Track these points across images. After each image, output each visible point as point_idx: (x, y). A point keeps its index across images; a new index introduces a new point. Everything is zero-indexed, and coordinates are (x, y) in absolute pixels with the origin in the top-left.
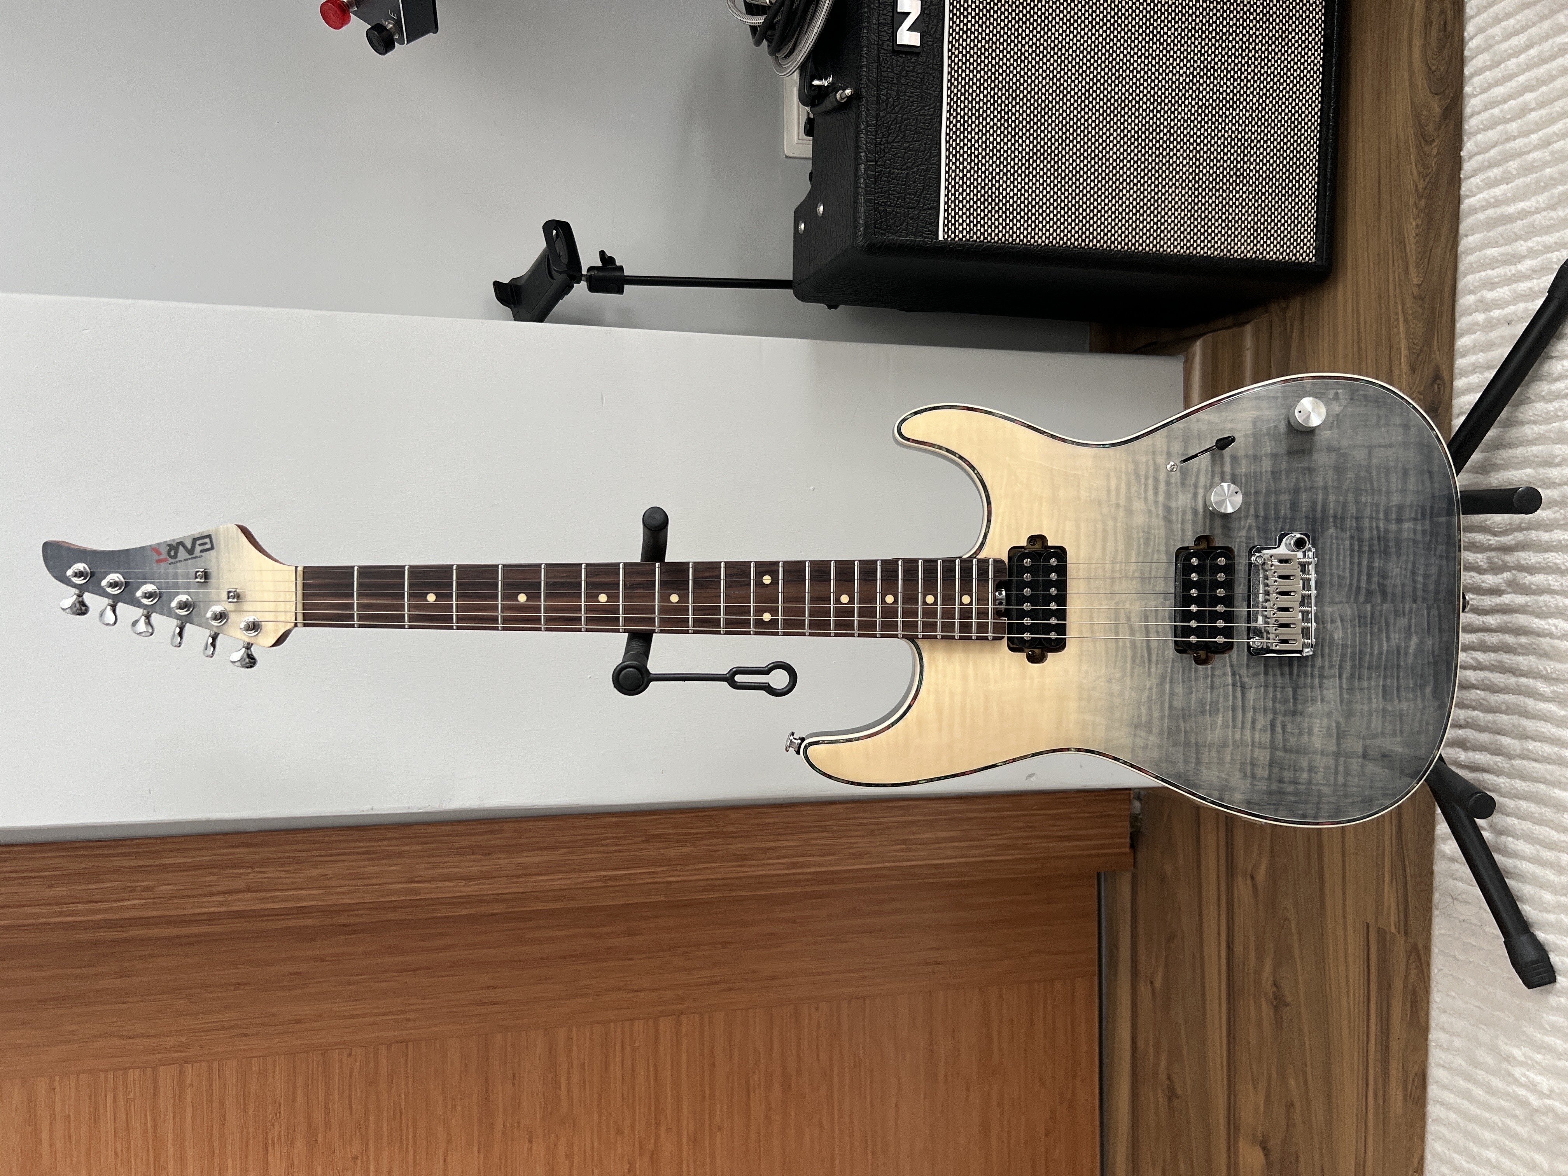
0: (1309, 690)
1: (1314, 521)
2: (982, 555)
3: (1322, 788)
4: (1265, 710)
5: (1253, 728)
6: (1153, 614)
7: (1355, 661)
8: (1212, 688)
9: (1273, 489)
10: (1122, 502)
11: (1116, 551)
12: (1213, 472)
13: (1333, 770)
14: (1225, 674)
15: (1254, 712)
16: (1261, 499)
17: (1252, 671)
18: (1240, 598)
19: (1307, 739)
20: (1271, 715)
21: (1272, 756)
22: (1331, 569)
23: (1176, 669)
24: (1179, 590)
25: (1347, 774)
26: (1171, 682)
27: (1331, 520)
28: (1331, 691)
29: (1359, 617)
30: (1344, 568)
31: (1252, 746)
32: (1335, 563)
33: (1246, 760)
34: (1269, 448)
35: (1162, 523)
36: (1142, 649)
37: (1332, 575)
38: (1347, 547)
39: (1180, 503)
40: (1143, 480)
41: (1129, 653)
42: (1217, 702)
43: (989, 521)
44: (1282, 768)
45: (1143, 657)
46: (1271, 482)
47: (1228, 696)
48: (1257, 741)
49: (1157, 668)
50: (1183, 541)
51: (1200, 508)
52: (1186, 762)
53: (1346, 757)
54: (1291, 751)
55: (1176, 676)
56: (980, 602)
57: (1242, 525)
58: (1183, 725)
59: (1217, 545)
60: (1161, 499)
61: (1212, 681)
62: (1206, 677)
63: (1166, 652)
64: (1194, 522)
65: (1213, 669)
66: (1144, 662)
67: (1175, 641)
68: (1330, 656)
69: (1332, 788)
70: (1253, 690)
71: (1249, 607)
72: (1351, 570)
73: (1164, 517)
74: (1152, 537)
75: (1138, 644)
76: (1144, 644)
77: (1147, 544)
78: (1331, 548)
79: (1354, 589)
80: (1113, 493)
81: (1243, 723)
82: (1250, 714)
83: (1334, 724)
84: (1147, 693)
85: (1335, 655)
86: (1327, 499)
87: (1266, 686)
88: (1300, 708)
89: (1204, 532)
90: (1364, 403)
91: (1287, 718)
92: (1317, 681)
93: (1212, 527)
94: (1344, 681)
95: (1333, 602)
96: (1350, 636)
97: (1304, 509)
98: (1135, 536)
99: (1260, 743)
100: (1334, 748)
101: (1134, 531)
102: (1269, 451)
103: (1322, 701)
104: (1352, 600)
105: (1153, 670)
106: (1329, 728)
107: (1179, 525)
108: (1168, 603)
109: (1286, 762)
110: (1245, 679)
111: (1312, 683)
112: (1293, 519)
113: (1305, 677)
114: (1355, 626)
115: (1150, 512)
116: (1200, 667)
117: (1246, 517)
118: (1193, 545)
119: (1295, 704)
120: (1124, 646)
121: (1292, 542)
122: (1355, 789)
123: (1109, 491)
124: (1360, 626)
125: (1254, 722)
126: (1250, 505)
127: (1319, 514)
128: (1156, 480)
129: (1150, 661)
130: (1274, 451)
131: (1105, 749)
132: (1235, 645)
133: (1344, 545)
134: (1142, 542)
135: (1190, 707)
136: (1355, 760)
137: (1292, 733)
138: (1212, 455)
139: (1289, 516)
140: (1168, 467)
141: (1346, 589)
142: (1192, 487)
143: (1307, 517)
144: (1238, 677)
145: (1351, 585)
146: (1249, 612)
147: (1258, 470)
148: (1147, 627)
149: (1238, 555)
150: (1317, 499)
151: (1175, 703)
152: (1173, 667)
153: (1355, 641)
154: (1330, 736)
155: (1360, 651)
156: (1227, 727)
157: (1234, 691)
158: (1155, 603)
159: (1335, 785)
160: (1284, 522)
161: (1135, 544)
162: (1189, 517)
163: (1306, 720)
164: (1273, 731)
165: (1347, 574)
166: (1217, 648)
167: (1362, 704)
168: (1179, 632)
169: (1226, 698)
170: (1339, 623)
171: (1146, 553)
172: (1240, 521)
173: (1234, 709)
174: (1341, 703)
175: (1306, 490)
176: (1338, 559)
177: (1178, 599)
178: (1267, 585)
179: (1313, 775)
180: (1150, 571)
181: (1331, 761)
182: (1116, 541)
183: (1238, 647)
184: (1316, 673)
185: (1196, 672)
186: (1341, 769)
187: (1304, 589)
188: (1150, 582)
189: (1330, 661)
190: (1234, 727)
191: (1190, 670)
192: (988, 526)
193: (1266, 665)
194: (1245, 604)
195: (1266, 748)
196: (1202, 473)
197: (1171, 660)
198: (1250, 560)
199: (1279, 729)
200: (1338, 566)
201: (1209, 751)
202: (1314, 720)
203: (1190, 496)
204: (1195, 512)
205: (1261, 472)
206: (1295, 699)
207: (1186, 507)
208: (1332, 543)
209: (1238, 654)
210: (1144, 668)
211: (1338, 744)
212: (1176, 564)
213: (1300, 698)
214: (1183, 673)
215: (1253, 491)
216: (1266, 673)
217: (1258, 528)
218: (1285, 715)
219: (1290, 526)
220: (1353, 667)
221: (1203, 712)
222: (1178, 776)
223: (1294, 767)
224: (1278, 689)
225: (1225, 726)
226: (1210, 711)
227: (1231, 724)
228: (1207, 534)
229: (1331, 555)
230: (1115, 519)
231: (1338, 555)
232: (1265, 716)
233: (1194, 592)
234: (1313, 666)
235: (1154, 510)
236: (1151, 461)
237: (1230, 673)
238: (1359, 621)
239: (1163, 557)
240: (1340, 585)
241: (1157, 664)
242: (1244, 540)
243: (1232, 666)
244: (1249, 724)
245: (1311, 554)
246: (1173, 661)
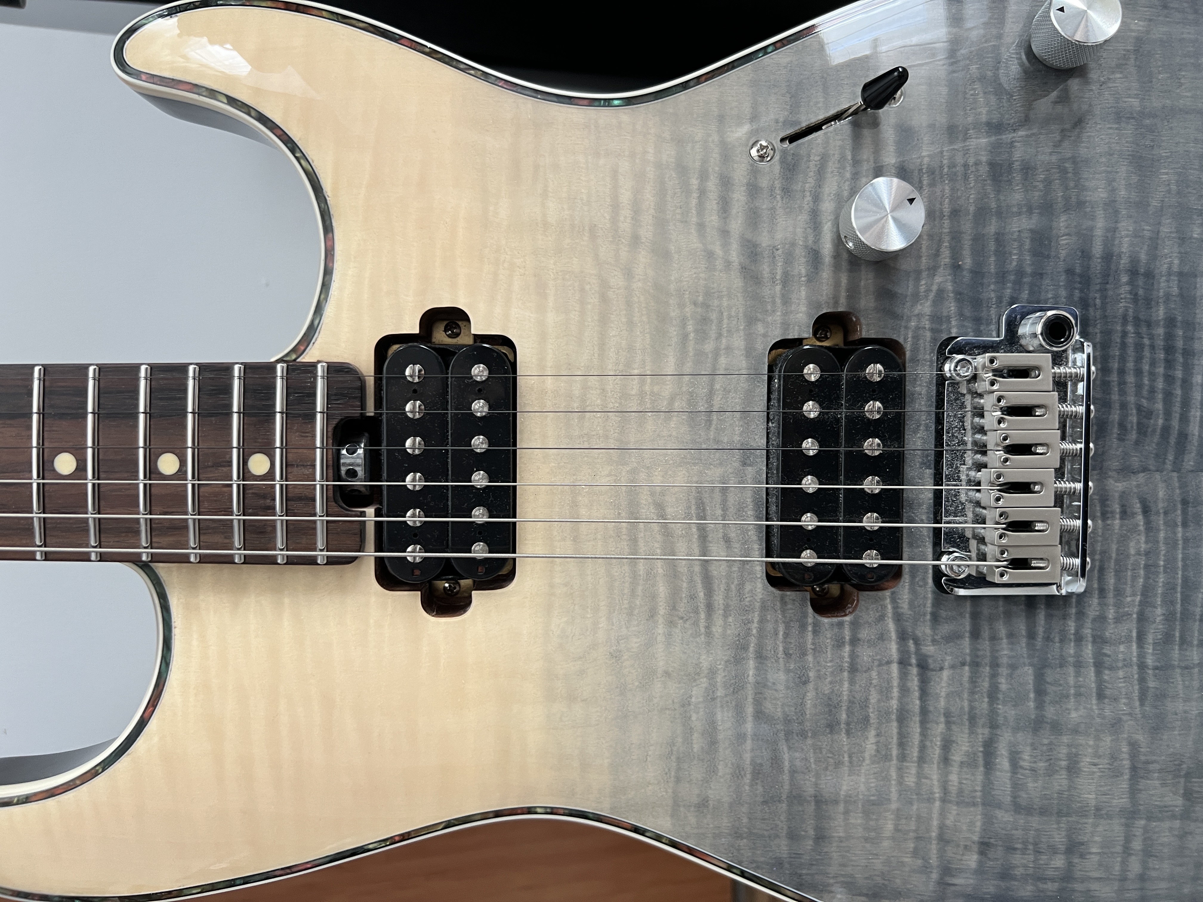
0: (1071, 670)
1: (1086, 280)
2: (307, 358)
3: (1094, 886)
4: (973, 719)
5: (946, 760)
6: (717, 496)
7: (1173, 603)
8: (853, 669)
9: (993, 205)
10: (647, 232)
11: (631, 349)
12: (856, 162)
13: (1119, 849)
14: (882, 637)
15: (948, 723)
16: (967, 226)
17: (945, 629)
18: (919, 460)
19: (1065, 782)
20: (986, 731)
21: (988, 820)
22: (1122, 392)
23: (770, 626)
24: (775, 441)
25: (1148, 853)
26: (760, 657)
27: (1124, 279)
28: (1121, 674)
29: (1185, 502)
30: (1152, 391)
31: (944, 800)
32: (1131, 379)
33: (928, 831)
34: (984, 111)
35: (738, 282)
36: (691, 581)
37: (1124, 406)
38: (1160, 343)
39: (779, 236)
40: (695, 182)
41: (662, 590)
42: (865, 704)
43: (328, 272)
44: (1010, 849)
45: (693, 597)
46: (989, 189)
47: (889, 689)
48: (953, 789)
49: (725, 626)
50: (786, 325)
51: (827, 248)
52: (793, 836)
53: (1149, 819)
54: (1029, 810)
55: (769, 643)
56: (295, 470)
57: (922, 288)
58: (786, 757)
59: (864, 335)
60: (736, 225)
61: (853, 656)
62: (839, 644)
63: (748, 587)
64: (812, 277)
65: (855, 625)
66: (696, 612)
67: (767, 563)
68: (1119, 593)
69: (1116, 885)
70: (946, 674)
71: (938, 480)
72: (1168, 396)
73: (744, 269)
74: (714, 316)
75: (683, 568)
76: (697, 569)
77: (702, 335)
78: (1124, 346)
79: (1173, 440)
80: (626, 213)
81: (923, 748)
82: (939, 729)
83: (1125, 749)
84: (704, 682)
85: (1129, 591)
86: (1115, 230)
87: (975, 665)
88: (1050, 712)
89: (836, 303)
90: (1191, 17)
91: (1020, 736)
92: (1088, 650)
93: (853, 292)
94: (1150, 649)
95: (1126, 471)
96: (1163, 548)
97: (1063, 253)
98: (674, 313)
99: (960, 792)
100: (1121, 801)
101: (673, 301)
102: (984, 118)
103: (1101, 696)
104: (1169, 466)
105: (717, 629)
106: (1113, 757)
107: (778, 288)
108: (750, 471)
109: (1018, 833)
110: (929, 649)
111: (1078, 655)
112: (1039, 275)
113: (1061, 641)
114: (1176, 525)
115: (710, 255)
116: (826, 621)
117: (933, 270)
118: (807, 333)
119: (1040, 705)
120: (650, 575)
121: (1039, 329)
122: (1163, 885)
123: (615, 207)
124: (1185, 525)
125: (947, 745)
126: (940, 242)
127: (1097, 265)
128: (726, 182)
129: (710, 607)
130: (995, 117)
131: (613, 809)
132: (906, 571)
133: (1152, 337)
134: (690, 328)
135: (803, 714)
136: (1167, 824)
137: (1033, 770)
138: (856, 125)
139: (1029, 270)
140: (754, 152)
141: (1156, 438)
142: (808, 198)
143: (1070, 272)
144: (911, 644)
145: (1166, 430)
146: (938, 495)
147: (959, 160)
148: (703, 531)
149: (913, 360)
150: (1092, 229)
151: (768, 707)
152: (762, 621)
153: (1175, 559)
154: (1116, 774)
155: (1185, 580)
156: (887, 758)
157: (904, 676)
158: (719, 471)
159: (1123, 879)
160: (1018, 283)
161: (673, 332)
162: (801, 267)
163: (1065, 739)
164: (989, 765)
165: (1159, 406)
166: (862, 577)
167: (1187, 700)
168: (775, 541)
169: (885, 692)
170: (1140, 518)
171: (700, 354)
172: (918, 279)
173: (902, 717)
174: (1142, 698)
175: (1067, 208)
176: (1138, 372)
177: (774, 463)
178: (982, 430)
179: (1076, 860)
180: (711, 394)
181: (1117, 827)
182: (631, 324)
183: (913, 576)
184: (1087, 631)
185: (815, 632)
186: (1137, 845)
187: (1063, 438)
188: (709, 422)
189: (1118, 605)
190: (903, 758)
191: (803, 627)
192: (326, 286)
193: (975, 616)
194: (929, 472)
195: (974, 805)
196: (832, 166)
197: (757, 605)
198: (941, 369)
199: (1003, 763)
200: (1139, 386)
201: (846, 812)
202: (1081, 740)
203: (804, 217)
204: (815, 257)
205: (966, 166)
206: (1040, 692)
207: (793, 244)
208: (1125, 334)
209: (913, 591)
210: (696, 624)
211: (1133, 791)
212: (770, 379)
213: (1050, 689)
214: (786, 635)
215: (947, 209)
216: (975, 635)
217: (959, 296)
218: (1016, 729)
219: (1031, 293)
220: (1169, 617)
221: (832, 727)
222: (779, 863)
223: (1035, 844)
224: (1004, 671)
225: (881, 754)
226: (848, 724)
227: (895, 752)
228: (840, 309)
229: (1123, 359)
230: (629, 274)
231: (1139, 359)
232: (972, 732)
233: (810, 446)
234: (1081, 615)
235: (718, 251)
236: (716, 138)
237: (893, 635)
238: (1184, 512)
239: (742, 363)
240: (1142, 430)
241: (725, 616)
242: (926, 323)
243: (898, 618)
244: (935, 752)
245: (1081, 358)
246: (764, 608)
